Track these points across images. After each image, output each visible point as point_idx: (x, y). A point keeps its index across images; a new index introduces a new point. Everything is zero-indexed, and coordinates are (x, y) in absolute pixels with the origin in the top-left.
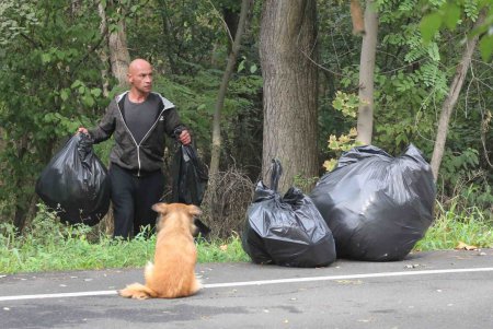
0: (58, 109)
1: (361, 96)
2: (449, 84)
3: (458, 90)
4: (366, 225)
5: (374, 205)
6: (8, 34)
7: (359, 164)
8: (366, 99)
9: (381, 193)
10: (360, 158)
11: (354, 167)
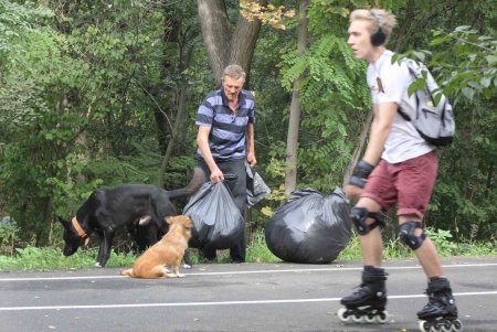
0: (54, 175)
1: (288, 163)
2: (352, 153)
3: (358, 156)
4: (309, 239)
5: (314, 226)
6: (28, 118)
7: (302, 199)
8: (291, 164)
9: (318, 218)
10: (303, 196)
11: (299, 201)
